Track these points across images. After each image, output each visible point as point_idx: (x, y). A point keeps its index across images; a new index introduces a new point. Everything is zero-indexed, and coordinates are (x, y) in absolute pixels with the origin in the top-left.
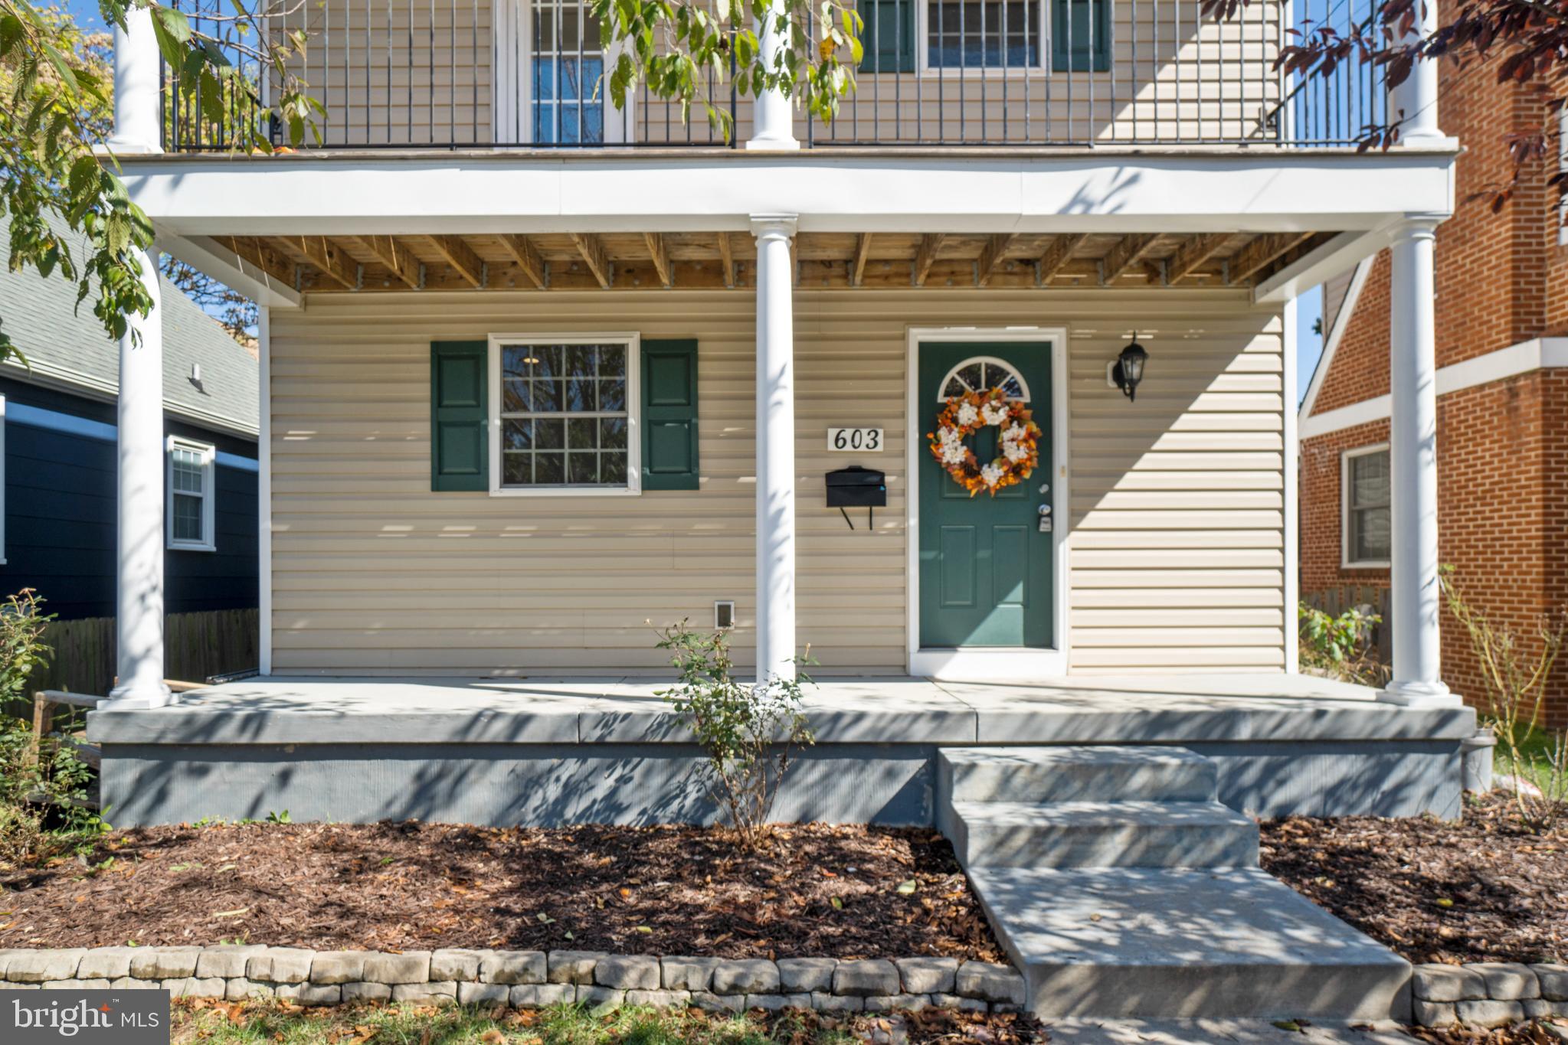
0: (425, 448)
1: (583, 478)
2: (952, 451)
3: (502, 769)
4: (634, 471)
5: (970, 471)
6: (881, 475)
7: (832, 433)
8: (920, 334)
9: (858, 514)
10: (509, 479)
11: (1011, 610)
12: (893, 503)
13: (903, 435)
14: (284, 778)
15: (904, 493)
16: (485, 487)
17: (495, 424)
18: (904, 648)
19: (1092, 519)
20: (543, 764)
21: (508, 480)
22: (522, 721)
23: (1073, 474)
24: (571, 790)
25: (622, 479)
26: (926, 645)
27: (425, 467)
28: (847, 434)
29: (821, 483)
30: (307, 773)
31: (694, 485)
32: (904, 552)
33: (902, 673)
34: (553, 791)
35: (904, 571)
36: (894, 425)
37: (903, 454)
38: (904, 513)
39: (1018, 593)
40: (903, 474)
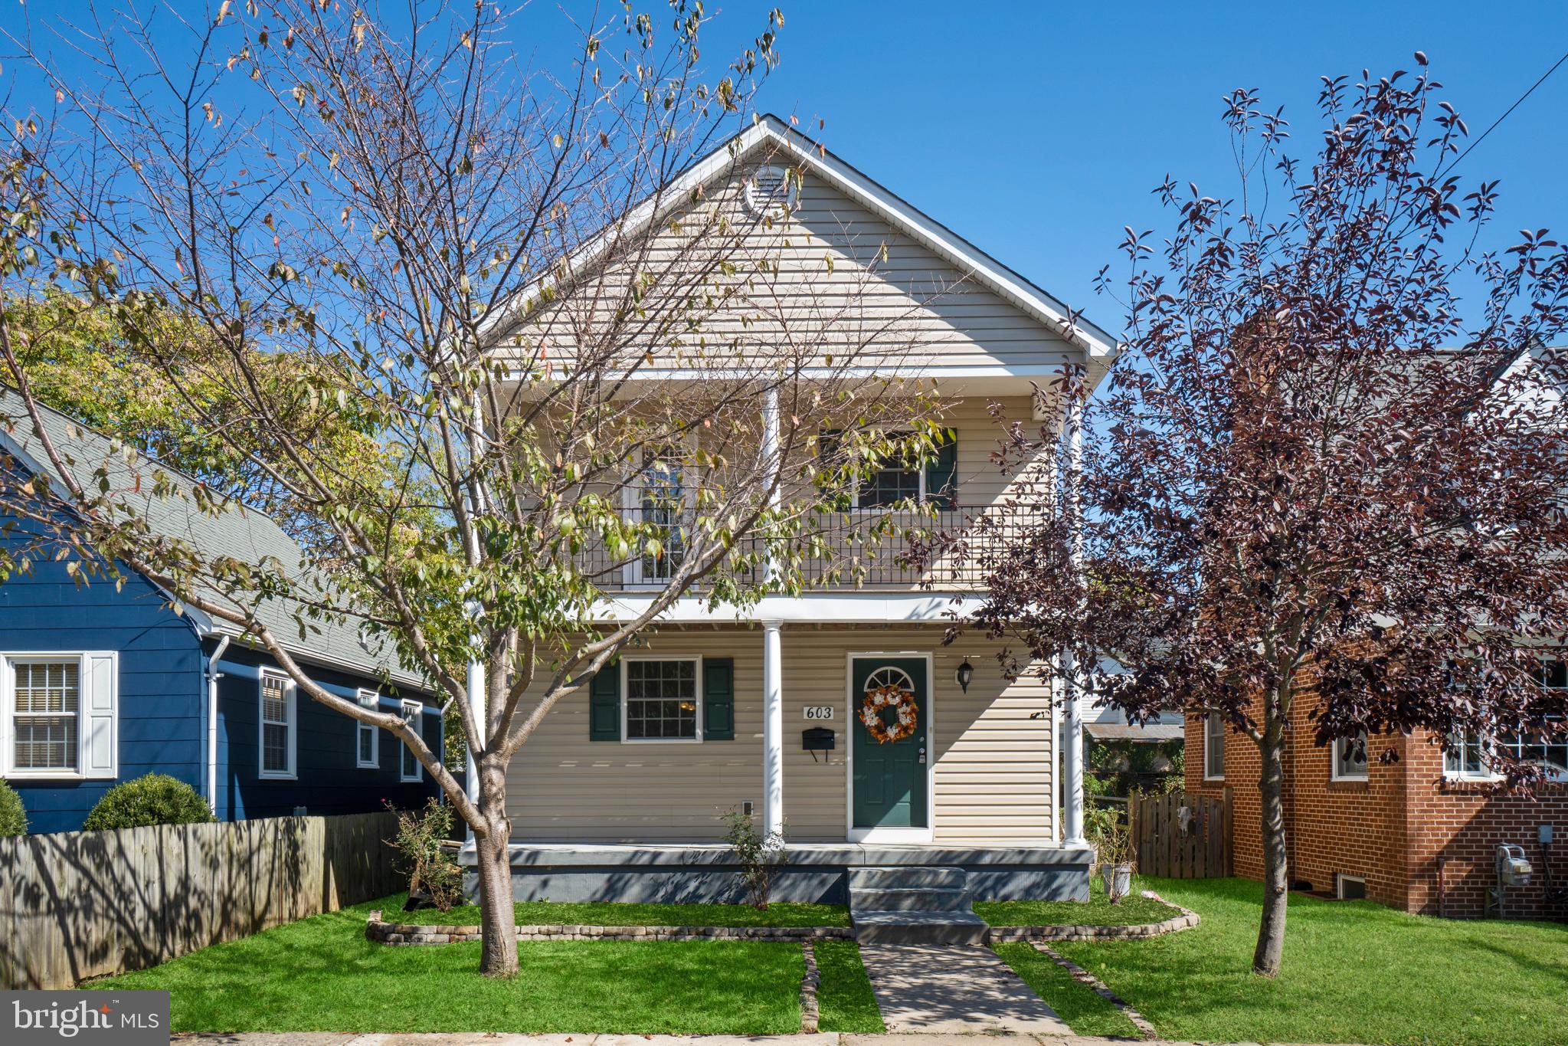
0: (587, 717)
1: (672, 733)
2: (871, 719)
3: (647, 878)
4: (699, 732)
5: (881, 729)
6: (832, 732)
7: (806, 709)
8: (853, 655)
9: (820, 754)
10: (632, 734)
11: (904, 805)
12: (838, 747)
13: (844, 710)
14: (545, 884)
15: (845, 742)
16: (618, 739)
17: (624, 705)
18: (845, 827)
19: (947, 756)
20: (664, 876)
21: (630, 735)
22: (656, 855)
23: (936, 732)
24: (678, 888)
25: (693, 735)
26: (856, 825)
27: (586, 728)
28: (814, 710)
29: (800, 736)
30: (556, 880)
31: (733, 738)
32: (845, 774)
33: (844, 840)
34: (670, 888)
35: (845, 785)
36: (839, 705)
37: (844, 721)
38: (844, 753)
39: (907, 797)
40: (844, 731)
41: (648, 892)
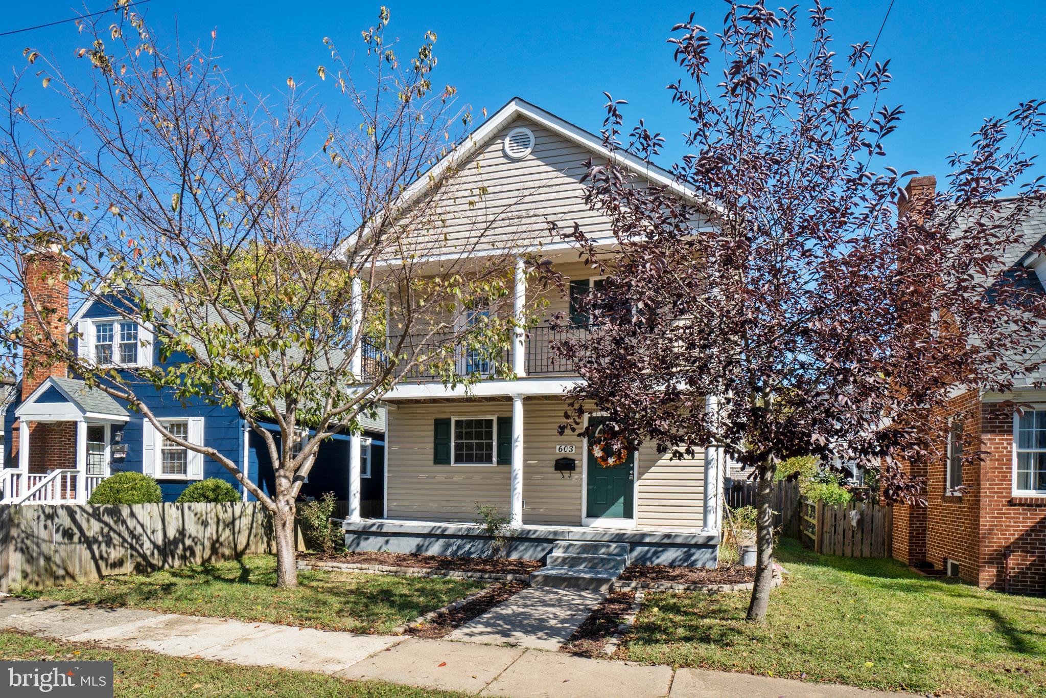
0: (432, 451)
1: (480, 460)
2: (598, 453)
3: (441, 542)
4: (495, 459)
5: (604, 459)
6: (574, 460)
7: (558, 447)
8: (588, 415)
9: (566, 474)
11: (619, 505)
12: (578, 470)
13: (582, 448)
14: (387, 542)
15: (581, 467)
16: (450, 463)
17: (453, 444)
18: (580, 517)
19: (646, 476)
20: (452, 541)
21: (456, 461)
22: (445, 529)
23: (640, 460)
24: (459, 548)
25: (491, 461)
26: (589, 515)
27: (432, 457)
28: (563, 447)
29: (554, 463)
30: (393, 540)
32: (581, 485)
33: (580, 524)
34: (455, 548)
35: (581, 492)
36: (578, 444)
37: (582, 454)
38: (581, 473)
39: (622, 500)
40: (581, 460)
41: (442, 549)
